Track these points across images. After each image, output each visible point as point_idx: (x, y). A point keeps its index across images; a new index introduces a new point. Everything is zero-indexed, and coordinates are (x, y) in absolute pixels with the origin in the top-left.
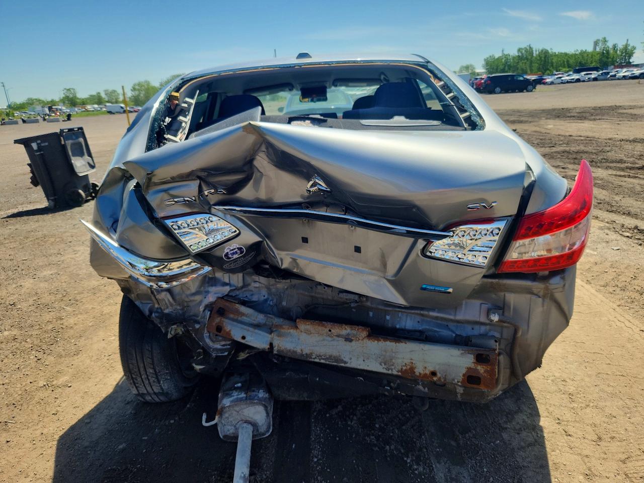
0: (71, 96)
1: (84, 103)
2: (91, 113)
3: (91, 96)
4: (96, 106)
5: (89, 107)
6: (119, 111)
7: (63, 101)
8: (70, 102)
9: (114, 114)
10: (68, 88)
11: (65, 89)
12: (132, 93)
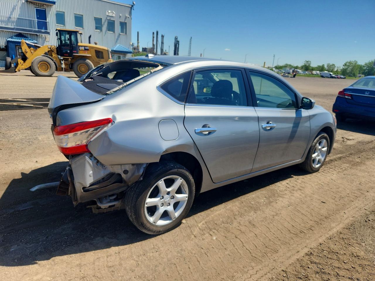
0: (307, 65)
1: (313, 69)
2: (314, 75)
3: (319, 66)
4: (318, 72)
5: (314, 72)
6: (328, 76)
7: (302, 68)
8: (305, 68)
9: (324, 77)
10: (307, 61)
11: (306, 61)
12: (343, 67)
